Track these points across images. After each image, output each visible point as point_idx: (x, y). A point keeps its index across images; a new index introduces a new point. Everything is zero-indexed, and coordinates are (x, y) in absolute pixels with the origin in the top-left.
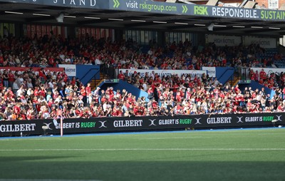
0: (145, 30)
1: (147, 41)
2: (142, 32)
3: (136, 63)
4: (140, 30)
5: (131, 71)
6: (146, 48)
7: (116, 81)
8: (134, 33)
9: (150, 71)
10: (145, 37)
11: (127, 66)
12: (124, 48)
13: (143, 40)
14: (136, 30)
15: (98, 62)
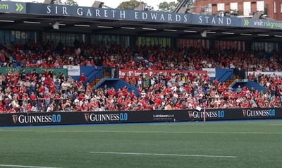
0: (268, 42)
1: (270, 50)
2: (266, 44)
3: (261, 67)
4: (264, 42)
5: (257, 73)
6: (269, 56)
7: (245, 80)
8: (260, 45)
9: (271, 73)
10: (268, 47)
11: (254, 70)
12: (252, 56)
13: (266, 50)
14: (261, 42)
15: (232, 66)
